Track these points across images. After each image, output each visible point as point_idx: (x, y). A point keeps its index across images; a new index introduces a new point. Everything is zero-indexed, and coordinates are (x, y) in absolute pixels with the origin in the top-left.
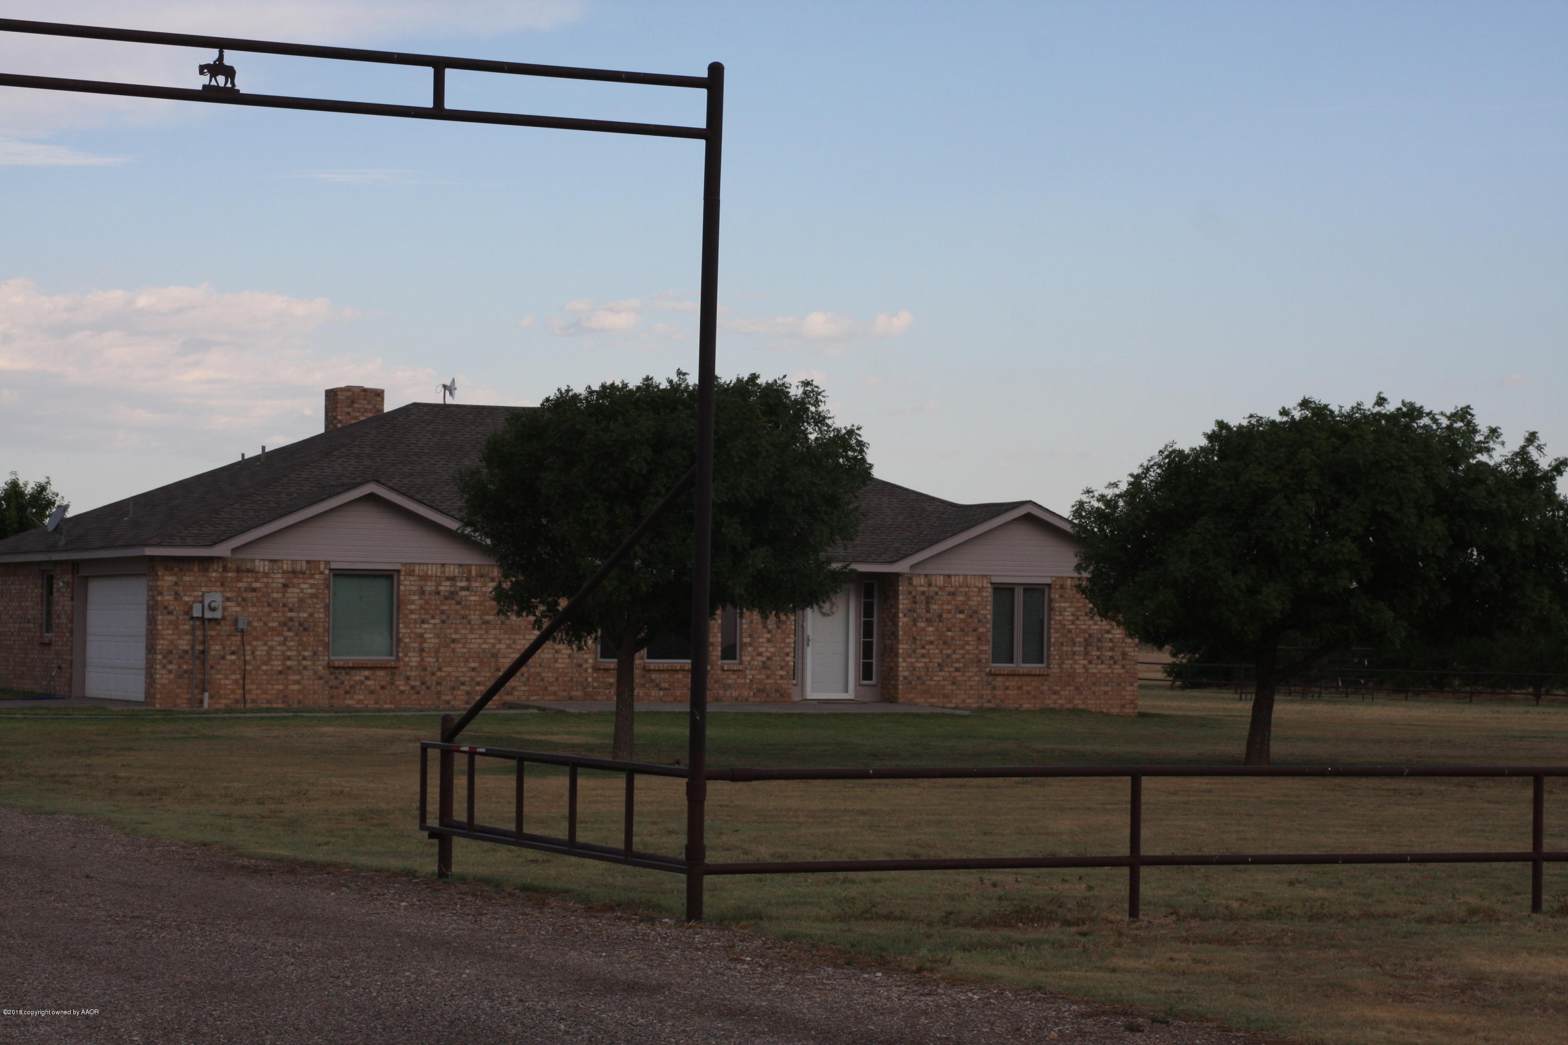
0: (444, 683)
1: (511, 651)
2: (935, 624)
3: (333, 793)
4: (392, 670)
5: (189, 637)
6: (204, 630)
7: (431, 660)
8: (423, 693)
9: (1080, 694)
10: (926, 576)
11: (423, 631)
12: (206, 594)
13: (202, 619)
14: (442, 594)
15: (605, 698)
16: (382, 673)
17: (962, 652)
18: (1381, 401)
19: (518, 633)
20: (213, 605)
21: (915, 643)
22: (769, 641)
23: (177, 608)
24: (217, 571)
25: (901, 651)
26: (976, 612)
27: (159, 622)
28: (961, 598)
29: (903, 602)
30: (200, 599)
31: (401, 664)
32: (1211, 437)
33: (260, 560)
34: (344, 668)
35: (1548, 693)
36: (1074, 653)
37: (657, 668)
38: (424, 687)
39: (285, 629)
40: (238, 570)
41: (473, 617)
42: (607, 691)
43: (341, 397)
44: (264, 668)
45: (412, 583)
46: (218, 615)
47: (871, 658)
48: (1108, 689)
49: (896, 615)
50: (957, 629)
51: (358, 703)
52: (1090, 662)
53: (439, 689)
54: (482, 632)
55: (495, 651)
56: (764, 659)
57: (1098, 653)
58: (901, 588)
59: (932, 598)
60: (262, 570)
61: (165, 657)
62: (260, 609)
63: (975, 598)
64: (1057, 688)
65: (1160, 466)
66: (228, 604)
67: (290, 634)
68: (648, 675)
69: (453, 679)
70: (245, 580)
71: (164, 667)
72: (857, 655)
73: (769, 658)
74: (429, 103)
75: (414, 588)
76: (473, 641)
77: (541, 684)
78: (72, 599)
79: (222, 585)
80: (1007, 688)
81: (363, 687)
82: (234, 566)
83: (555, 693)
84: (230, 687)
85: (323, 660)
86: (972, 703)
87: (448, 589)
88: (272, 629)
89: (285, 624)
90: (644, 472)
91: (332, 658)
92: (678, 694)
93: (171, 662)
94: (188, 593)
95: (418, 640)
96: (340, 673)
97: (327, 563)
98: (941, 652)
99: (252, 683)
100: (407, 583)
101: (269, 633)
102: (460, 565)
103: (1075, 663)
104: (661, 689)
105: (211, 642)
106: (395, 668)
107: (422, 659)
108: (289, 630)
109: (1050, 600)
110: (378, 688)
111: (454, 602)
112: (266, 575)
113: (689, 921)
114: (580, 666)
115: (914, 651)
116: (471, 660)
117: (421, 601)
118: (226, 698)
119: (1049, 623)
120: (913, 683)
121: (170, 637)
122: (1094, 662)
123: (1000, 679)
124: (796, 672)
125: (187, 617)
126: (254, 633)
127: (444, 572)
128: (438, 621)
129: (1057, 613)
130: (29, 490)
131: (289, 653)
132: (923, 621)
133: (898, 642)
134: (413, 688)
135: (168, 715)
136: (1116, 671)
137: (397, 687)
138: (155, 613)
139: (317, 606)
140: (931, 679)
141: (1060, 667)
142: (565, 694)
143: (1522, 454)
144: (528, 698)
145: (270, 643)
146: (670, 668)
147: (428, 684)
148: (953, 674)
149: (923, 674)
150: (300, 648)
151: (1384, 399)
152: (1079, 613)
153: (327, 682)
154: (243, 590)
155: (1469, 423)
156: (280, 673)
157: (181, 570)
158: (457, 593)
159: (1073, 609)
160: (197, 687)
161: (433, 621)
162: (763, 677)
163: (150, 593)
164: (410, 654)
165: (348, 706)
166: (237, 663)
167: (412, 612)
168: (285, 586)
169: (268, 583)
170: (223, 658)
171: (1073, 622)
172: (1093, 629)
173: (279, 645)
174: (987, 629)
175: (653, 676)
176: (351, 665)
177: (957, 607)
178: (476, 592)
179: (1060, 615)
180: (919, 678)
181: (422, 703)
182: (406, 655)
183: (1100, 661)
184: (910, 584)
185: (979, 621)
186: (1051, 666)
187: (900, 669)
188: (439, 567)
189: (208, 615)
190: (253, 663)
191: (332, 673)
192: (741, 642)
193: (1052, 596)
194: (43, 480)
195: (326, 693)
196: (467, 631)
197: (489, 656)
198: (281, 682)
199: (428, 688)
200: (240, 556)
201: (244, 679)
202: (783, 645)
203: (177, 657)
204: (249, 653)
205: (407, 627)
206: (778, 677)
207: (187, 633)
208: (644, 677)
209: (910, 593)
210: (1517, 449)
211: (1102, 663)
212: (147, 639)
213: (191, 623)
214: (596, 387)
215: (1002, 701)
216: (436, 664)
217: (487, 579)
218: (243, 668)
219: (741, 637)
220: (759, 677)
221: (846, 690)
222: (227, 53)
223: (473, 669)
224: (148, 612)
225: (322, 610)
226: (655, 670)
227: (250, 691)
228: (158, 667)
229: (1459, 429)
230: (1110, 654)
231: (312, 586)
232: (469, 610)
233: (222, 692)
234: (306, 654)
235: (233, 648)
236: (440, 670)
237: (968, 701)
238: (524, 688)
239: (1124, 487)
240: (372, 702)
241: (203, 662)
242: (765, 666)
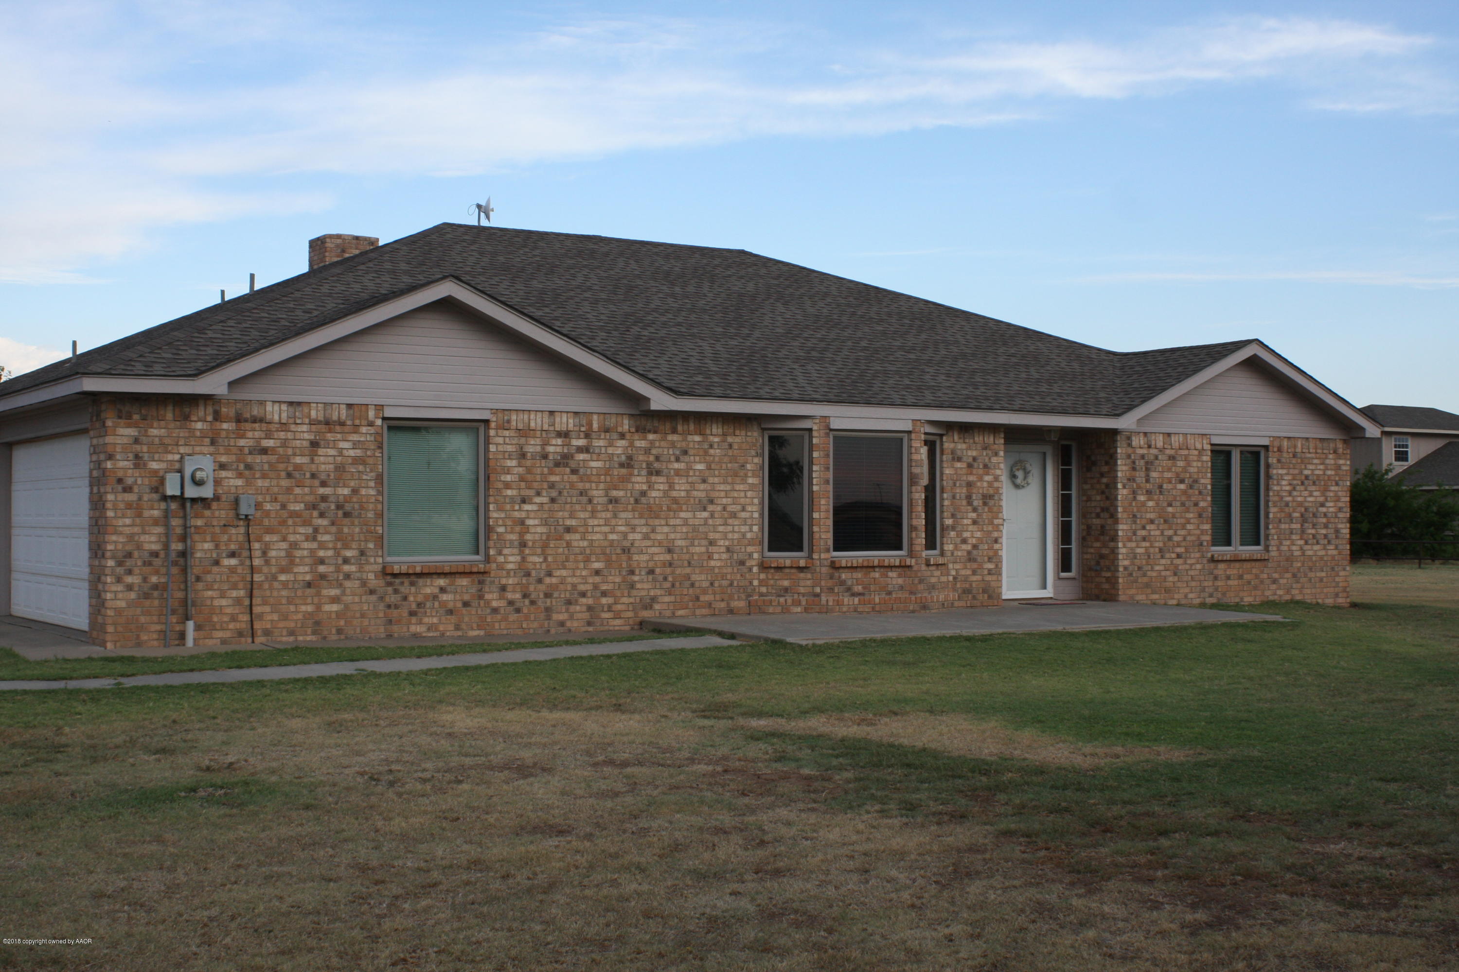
0: (556, 595)
1: (648, 543)
2: (1156, 497)
4: (479, 575)
5: (159, 530)
6: (185, 517)
7: (536, 559)
8: (525, 610)
9: (1298, 582)
10: (1145, 434)
11: (524, 515)
12: (187, 458)
13: (181, 499)
14: (551, 457)
15: (779, 609)
16: (464, 582)
17: (1183, 532)
20: (199, 475)
21: (1135, 522)
22: (974, 522)
23: (139, 481)
24: (204, 421)
25: (1120, 533)
26: (1195, 481)
27: (109, 505)
28: (1181, 464)
29: (1122, 469)
30: (177, 466)
31: (494, 566)
33: (274, 402)
34: (408, 575)
36: (1291, 532)
37: (849, 565)
38: (527, 602)
39: (315, 513)
40: (239, 419)
41: (595, 493)
42: (782, 600)
44: (283, 577)
45: (507, 440)
46: (207, 492)
47: (1070, 543)
48: (1323, 574)
49: (1112, 486)
50: (1178, 504)
51: (429, 630)
52: (1306, 543)
53: (548, 604)
54: (609, 515)
55: (626, 544)
56: (969, 547)
57: (1313, 531)
58: (1119, 451)
59: (1152, 463)
60: (276, 418)
61: (120, 564)
62: (274, 482)
63: (1195, 464)
64: (1276, 576)
66: (224, 474)
67: (324, 522)
68: (837, 575)
69: (569, 587)
70: (250, 434)
71: (119, 580)
72: (1055, 539)
73: (975, 547)
75: (510, 448)
76: (596, 529)
77: (691, 591)
79: (213, 443)
80: (1229, 577)
81: (436, 604)
82: (232, 414)
83: (710, 605)
84: (229, 610)
85: (374, 564)
87: (559, 449)
88: (295, 514)
89: (314, 507)
91: (389, 559)
92: (877, 600)
93: (130, 572)
94: (156, 456)
95: (518, 529)
96: (402, 583)
97: (380, 408)
98: (1162, 533)
99: (265, 603)
100: (500, 440)
101: (290, 522)
102: (576, 413)
103: (1293, 543)
104: (853, 595)
105: (197, 537)
106: (485, 573)
107: (524, 559)
108: (322, 515)
109: (1267, 466)
110: (459, 605)
111: (568, 470)
112: (283, 426)
114: (742, 563)
115: (1134, 533)
116: (593, 558)
117: (521, 469)
118: (223, 629)
119: (1267, 495)
120: (1134, 575)
121: (127, 530)
122: (1310, 542)
123: (1221, 566)
124: (994, 565)
125: (155, 496)
126: (266, 522)
127: (554, 425)
128: (545, 500)
129: (1275, 482)
131: (321, 553)
132: (1143, 494)
133: (1116, 521)
134: (511, 603)
135: (135, 661)
136: (1330, 552)
137: (488, 602)
138: (102, 490)
139: (365, 477)
140: (1152, 570)
141: (1278, 549)
142: (723, 605)
144: (674, 613)
145: (291, 538)
146: (865, 564)
147: (533, 596)
148: (1175, 561)
149: (1144, 562)
150: (339, 545)
152: (1295, 482)
153: (381, 599)
154: (246, 450)
156: (309, 585)
157: (144, 418)
158: (572, 457)
159: (1289, 477)
160: (174, 612)
161: (538, 500)
162: (969, 572)
163: (94, 458)
164: (506, 551)
165: (414, 635)
166: (239, 571)
167: (507, 486)
168: (314, 444)
169: (286, 439)
170: (217, 563)
171: (1290, 493)
172: (1309, 502)
173: (307, 540)
174: (1206, 503)
175: (843, 576)
176: (418, 570)
177: (1177, 474)
178: (599, 454)
179: (1278, 484)
180: (1139, 568)
181: (524, 626)
182: (500, 553)
183: (1315, 541)
184: (1130, 445)
185: (1200, 493)
186: (1270, 548)
187: (1120, 557)
188: (546, 415)
189: (191, 492)
190: (265, 570)
191: (390, 584)
192: (942, 525)
193: (1270, 460)
195: (381, 615)
196: (587, 515)
197: (619, 551)
198: (309, 600)
199: (533, 603)
200: (243, 394)
201: (251, 597)
202: (990, 528)
203: (139, 563)
204: (257, 553)
205: (500, 509)
206: (986, 572)
207: (156, 523)
208: (831, 577)
209: (1129, 456)
211: (1318, 543)
212: (91, 533)
213: (163, 505)
215: (1224, 594)
216: (544, 566)
217: (615, 436)
218: (249, 579)
219: (942, 518)
220: (963, 572)
221: (1045, 586)
223: (597, 572)
224: (92, 490)
225: (372, 484)
226: (846, 567)
227: (261, 616)
228: (109, 580)
230: (1324, 531)
231: (356, 445)
232: (591, 482)
233: (215, 619)
234: (349, 553)
235: (233, 547)
236: (550, 574)
237: (1191, 596)
238: (667, 599)
240: (451, 627)
241: (184, 571)
242: (970, 558)
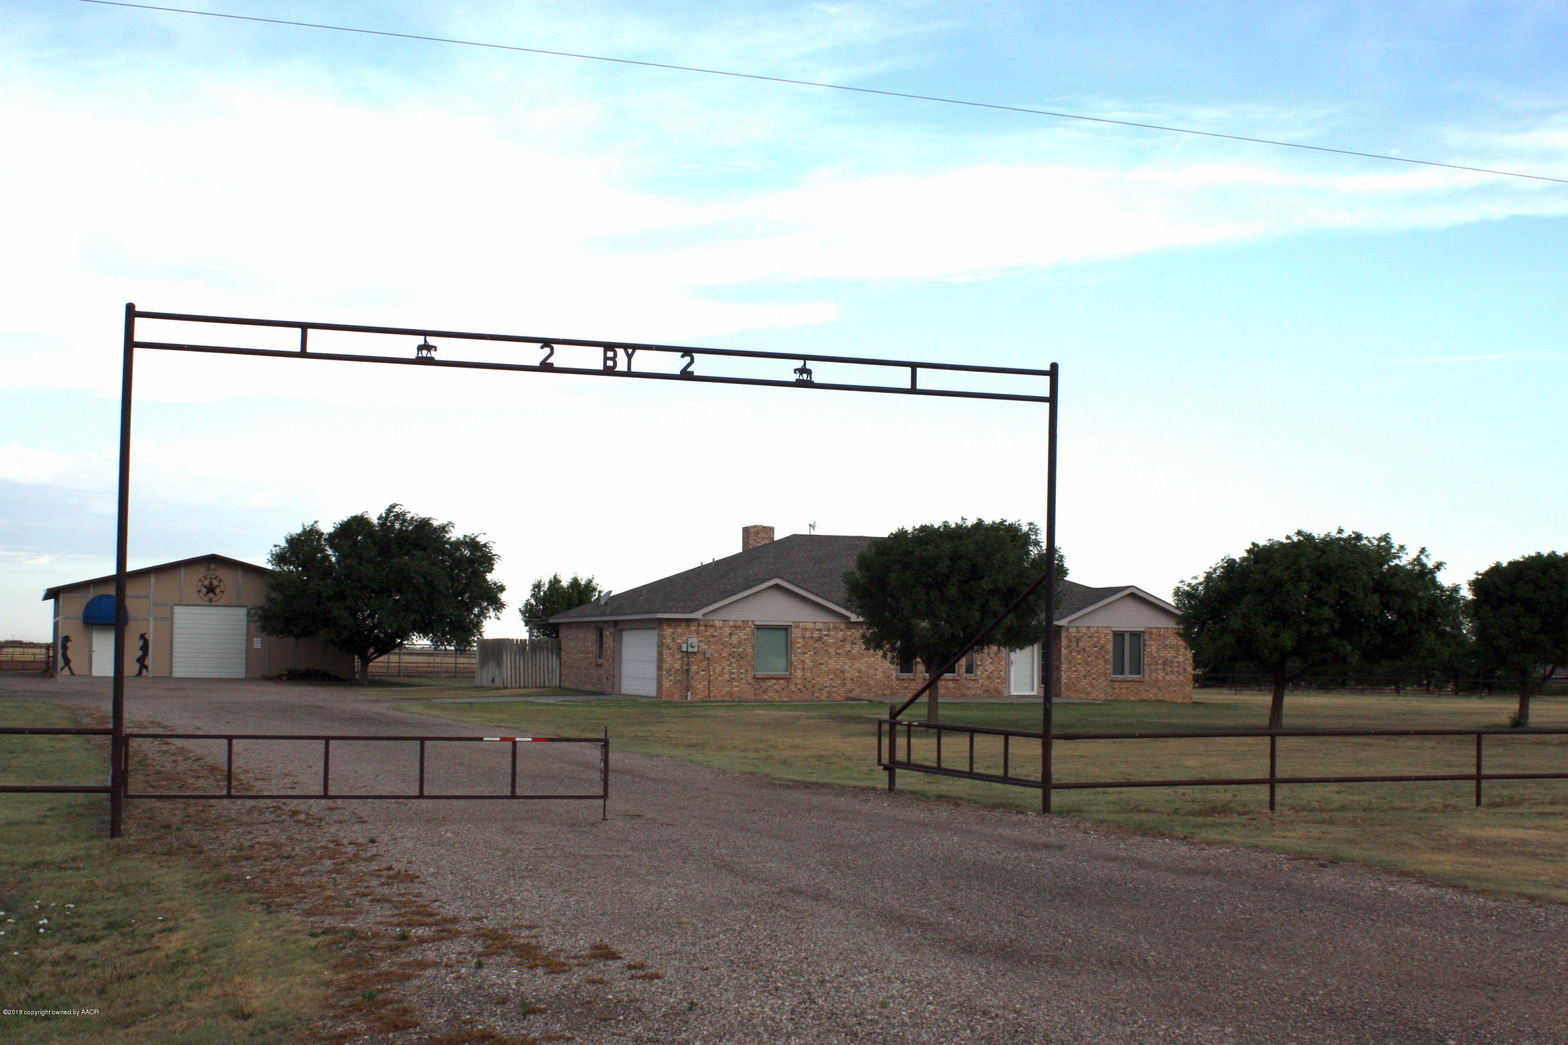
0: (816, 687)
1: (851, 669)
2: (1082, 654)
3: (791, 746)
4: (787, 679)
5: (680, 662)
6: (688, 658)
7: (809, 674)
8: (804, 692)
9: (1161, 692)
10: (1076, 627)
11: (804, 659)
12: (689, 639)
13: (687, 652)
14: (814, 638)
16: (782, 681)
17: (1096, 669)
18: (1340, 531)
19: (855, 660)
20: (693, 644)
21: (1071, 664)
22: (991, 663)
23: (674, 647)
24: (694, 626)
25: (1063, 668)
26: (1103, 647)
27: (664, 654)
28: (1095, 639)
29: (1064, 642)
30: (686, 641)
31: (793, 676)
32: (1249, 552)
33: (718, 620)
34: (762, 679)
35: (1403, 689)
36: (1157, 669)
38: (805, 689)
39: (731, 657)
40: (706, 626)
41: (831, 651)
43: (751, 531)
44: (720, 678)
45: (799, 632)
46: (695, 650)
48: (1177, 689)
49: (1060, 649)
50: (1093, 656)
51: (770, 697)
52: (1166, 674)
53: (813, 690)
54: (836, 659)
55: (843, 669)
56: (988, 673)
57: (1170, 669)
58: (1063, 634)
59: (1080, 639)
60: (718, 626)
61: (667, 673)
62: (717, 647)
63: (1103, 639)
64: (1148, 688)
65: (1222, 567)
66: (701, 644)
67: (733, 660)
69: (821, 685)
70: (709, 631)
71: (667, 678)
72: (1038, 671)
73: (991, 673)
74: (908, 386)
75: (799, 635)
76: (831, 664)
77: (868, 687)
78: (614, 641)
79: (697, 634)
80: (1121, 688)
81: (772, 689)
82: (704, 624)
83: (875, 692)
84: (702, 689)
85: (751, 674)
86: (1102, 696)
87: (817, 635)
88: (724, 657)
89: (731, 655)
90: (947, 573)
91: (756, 673)
93: (670, 675)
94: (679, 638)
95: (802, 663)
96: (761, 681)
97: (753, 621)
98: (1085, 669)
99: (714, 687)
100: (796, 632)
101: (722, 660)
102: (824, 623)
103: (1158, 674)
105: (692, 665)
106: (789, 679)
107: (804, 674)
108: (733, 658)
109: (1144, 640)
110: (781, 689)
111: (821, 643)
112: (721, 628)
113: (1044, 812)
114: (889, 677)
115: (1070, 669)
116: (830, 674)
117: (803, 642)
118: (700, 695)
119: (1144, 653)
120: (1070, 686)
121: (670, 662)
122: (1168, 674)
123: (1118, 683)
124: (1006, 681)
125: (679, 651)
126: (714, 660)
127: (815, 627)
128: (812, 653)
129: (1148, 647)
130: (583, 582)
131: (733, 671)
132: (1074, 652)
133: (1061, 664)
134: (799, 689)
135: (672, 704)
136: (1181, 680)
137: (791, 689)
138: (662, 649)
139: (748, 645)
140: (1079, 684)
141: (1150, 677)
142: (881, 692)
143: (1418, 560)
144: (862, 695)
145: (723, 665)
147: (807, 687)
148: (1092, 681)
149: (1075, 681)
150: (739, 668)
151: (1342, 530)
152: (1160, 647)
153: (753, 687)
154: (708, 636)
155: (1388, 543)
156: (728, 681)
157: (675, 626)
158: (822, 638)
159: (1157, 645)
160: (684, 689)
161: (809, 653)
162: (988, 683)
163: (659, 638)
164: (798, 671)
165: (765, 699)
166: (706, 676)
167: (798, 648)
168: (731, 634)
169: (721, 633)
170: (698, 673)
171: (1157, 652)
172: (1168, 656)
173: (728, 666)
174: (1110, 656)
176: (766, 677)
177: (1093, 644)
178: (832, 637)
179: (1150, 648)
180: (1073, 683)
181: (804, 697)
182: (795, 672)
183: (1171, 674)
184: (1068, 632)
185: (1105, 652)
186: (1145, 676)
187: (1062, 678)
188: (813, 624)
189: (690, 650)
190: (714, 676)
191: (756, 682)
192: (976, 664)
193: (1145, 638)
194: (590, 577)
195: (753, 692)
196: (828, 659)
197: (840, 672)
198: (728, 686)
199: (807, 689)
200: (708, 618)
201: (709, 684)
202: (998, 666)
203: (673, 673)
204: (711, 670)
205: (796, 656)
206: (996, 683)
207: (679, 660)
209: (1068, 636)
210: (1415, 557)
211: (1173, 675)
212: (658, 663)
213: (681, 654)
214: (917, 527)
215: (1119, 696)
216: (811, 676)
217: (838, 631)
218: (709, 679)
219: (976, 661)
220: (985, 683)
221: (1033, 690)
222: (807, 362)
223: (831, 679)
224: (658, 648)
225: (750, 647)
227: (712, 691)
228: (664, 678)
229: (1383, 546)
230: (1177, 669)
231: (745, 634)
232: (829, 647)
233: (698, 692)
234: (742, 671)
235: (704, 668)
236: (813, 679)
237: (1100, 696)
238: (859, 689)
239: (1201, 579)
240: (778, 697)
241: (688, 676)
242: (989, 677)
